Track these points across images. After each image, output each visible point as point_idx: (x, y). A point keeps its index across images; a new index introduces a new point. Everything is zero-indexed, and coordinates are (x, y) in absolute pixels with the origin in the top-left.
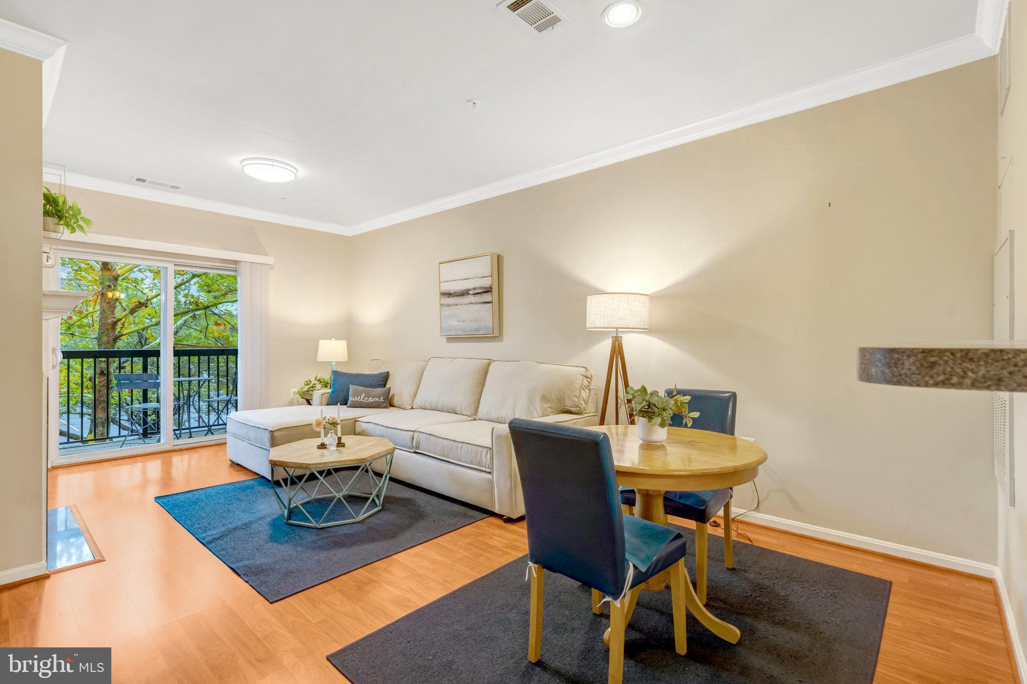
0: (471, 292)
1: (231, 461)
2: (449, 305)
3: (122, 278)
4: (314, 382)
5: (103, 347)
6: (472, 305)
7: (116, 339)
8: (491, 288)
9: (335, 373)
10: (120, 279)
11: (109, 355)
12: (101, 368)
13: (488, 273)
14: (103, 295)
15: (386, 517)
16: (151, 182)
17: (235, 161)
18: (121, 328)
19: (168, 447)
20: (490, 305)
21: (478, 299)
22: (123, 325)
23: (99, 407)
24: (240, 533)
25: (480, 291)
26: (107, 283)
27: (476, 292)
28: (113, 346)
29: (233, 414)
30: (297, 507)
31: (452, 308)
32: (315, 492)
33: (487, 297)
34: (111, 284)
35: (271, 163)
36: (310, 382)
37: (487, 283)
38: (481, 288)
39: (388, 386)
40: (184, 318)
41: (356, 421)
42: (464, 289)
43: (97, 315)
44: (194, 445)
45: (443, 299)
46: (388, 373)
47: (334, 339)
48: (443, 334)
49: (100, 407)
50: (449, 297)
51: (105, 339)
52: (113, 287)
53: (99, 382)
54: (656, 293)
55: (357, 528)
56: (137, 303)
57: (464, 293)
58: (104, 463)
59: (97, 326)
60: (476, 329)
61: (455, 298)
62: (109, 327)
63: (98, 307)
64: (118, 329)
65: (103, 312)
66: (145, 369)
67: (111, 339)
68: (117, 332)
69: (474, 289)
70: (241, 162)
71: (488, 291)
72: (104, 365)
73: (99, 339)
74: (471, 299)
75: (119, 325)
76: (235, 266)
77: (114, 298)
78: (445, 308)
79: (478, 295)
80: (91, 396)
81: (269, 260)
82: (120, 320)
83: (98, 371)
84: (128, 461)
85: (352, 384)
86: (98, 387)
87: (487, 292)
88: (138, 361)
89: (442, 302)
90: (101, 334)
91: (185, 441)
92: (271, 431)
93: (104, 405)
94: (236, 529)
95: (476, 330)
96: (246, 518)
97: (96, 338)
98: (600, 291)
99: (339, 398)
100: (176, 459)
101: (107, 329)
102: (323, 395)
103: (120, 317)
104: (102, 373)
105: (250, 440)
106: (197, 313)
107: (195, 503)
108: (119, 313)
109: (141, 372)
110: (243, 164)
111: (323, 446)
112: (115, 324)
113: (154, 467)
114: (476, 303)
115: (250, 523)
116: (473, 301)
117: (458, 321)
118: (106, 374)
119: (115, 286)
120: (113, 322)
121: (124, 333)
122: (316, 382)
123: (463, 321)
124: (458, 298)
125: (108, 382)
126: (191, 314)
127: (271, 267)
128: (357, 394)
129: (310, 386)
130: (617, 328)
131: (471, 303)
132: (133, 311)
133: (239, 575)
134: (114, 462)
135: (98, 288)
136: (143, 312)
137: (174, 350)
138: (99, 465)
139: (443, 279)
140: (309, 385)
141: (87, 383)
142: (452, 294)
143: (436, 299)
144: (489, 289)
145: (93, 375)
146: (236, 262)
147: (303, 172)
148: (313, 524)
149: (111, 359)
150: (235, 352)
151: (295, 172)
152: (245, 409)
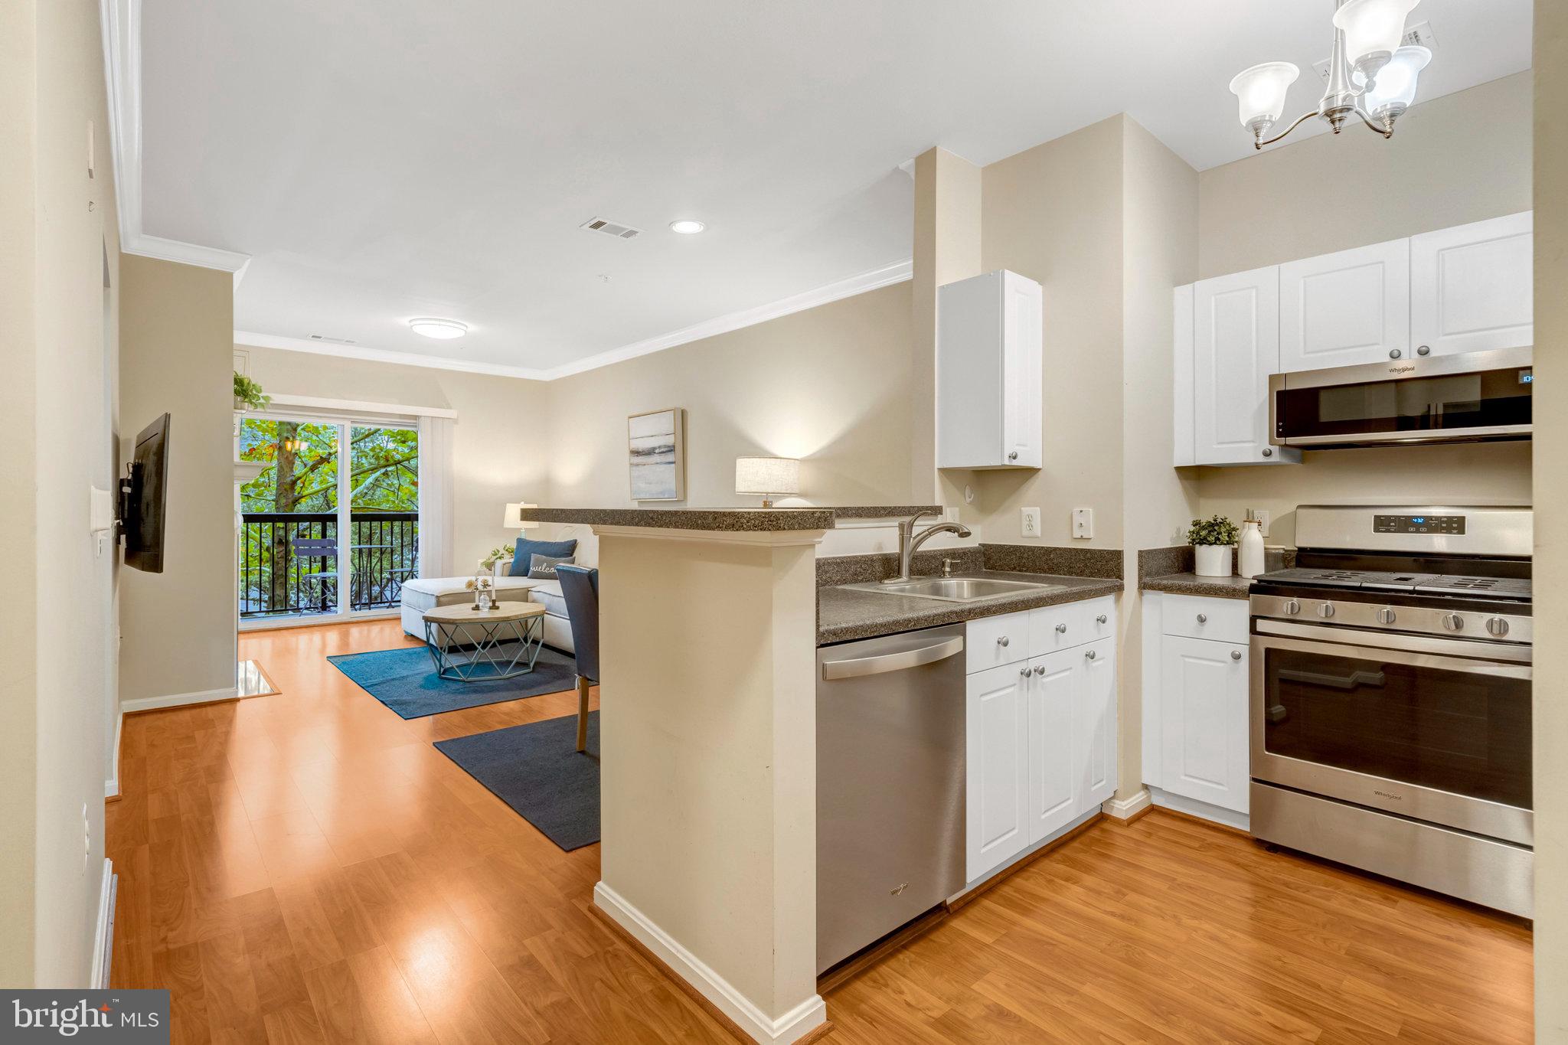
0: (657, 451)
1: (406, 632)
2: (637, 465)
3: (302, 427)
4: (502, 551)
5: (281, 510)
6: (657, 465)
7: (296, 501)
8: (674, 446)
9: (520, 541)
10: (299, 429)
11: (287, 519)
12: (279, 536)
13: (672, 430)
14: (281, 448)
15: (533, 676)
16: (325, 338)
17: (404, 321)
18: (302, 487)
19: (345, 619)
20: (673, 465)
21: (663, 458)
22: (304, 484)
23: (277, 586)
24: (397, 682)
25: (664, 449)
26: (285, 435)
27: (661, 451)
28: (292, 511)
29: (409, 584)
30: (452, 668)
31: (641, 468)
32: (473, 658)
33: (670, 457)
34: (289, 435)
35: (438, 323)
36: (498, 551)
37: (670, 440)
38: (665, 446)
39: (575, 555)
40: (374, 476)
41: (528, 590)
42: (650, 447)
43: (274, 473)
44: (372, 618)
45: (632, 457)
46: (576, 541)
47: (522, 502)
48: (633, 497)
49: (279, 582)
50: (637, 456)
51: (283, 501)
52: (291, 439)
53: (277, 553)
54: (808, 456)
55: (501, 682)
56: (319, 458)
57: (650, 452)
58: (282, 631)
59: (274, 486)
61: (642, 457)
62: (288, 487)
63: (275, 462)
64: (298, 488)
65: (281, 469)
66: (324, 535)
67: (290, 501)
68: (296, 494)
69: (659, 447)
70: (410, 321)
71: (671, 449)
72: (282, 533)
73: (276, 501)
74: (656, 458)
75: (299, 483)
76: (415, 421)
77: (293, 451)
78: (634, 468)
79: (663, 454)
80: (268, 570)
81: (452, 413)
82: (299, 478)
83: (276, 540)
84: (304, 630)
85: (534, 553)
86: (276, 559)
87: (671, 451)
88: (317, 527)
89: (632, 461)
90: (278, 495)
91: (365, 614)
92: (437, 596)
93: (283, 580)
94: (393, 679)
95: (661, 493)
96: (405, 673)
97: (273, 500)
98: (772, 454)
99: (520, 569)
100: (355, 631)
101: (285, 489)
102: (504, 564)
103: (299, 475)
104: (280, 542)
105: (420, 608)
106: (389, 469)
107: (362, 662)
108: (299, 470)
109: (320, 537)
110: (412, 324)
111: (477, 608)
112: (294, 483)
113: (333, 637)
114: (661, 463)
115: (407, 676)
116: (659, 461)
117: (646, 483)
118: (283, 542)
119: (294, 437)
120: (292, 480)
121: (304, 494)
122: (504, 552)
123: (651, 483)
124: (645, 456)
125: (287, 553)
126: (383, 470)
127: (455, 421)
128: (539, 563)
129: (498, 556)
130: (767, 493)
131: (656, 463)
132: (313, 469)
133: (386, 705)
134: (290, 630)
135: (275, 441)
136: (325, 468)
137: (352, 515)
138: (278, 633)
139: (632, 435)
140: (496, 554)
141: (266, 555)
142: (640, 452)
143: (626, 458)
144: (673, 448)
145: (271, 544)
146: (416, 417)
147: (472, 328)
148: (463, 678)
149: (290, 524)
150: (413, 518)
151: (465, 328)
152: (426, 577)
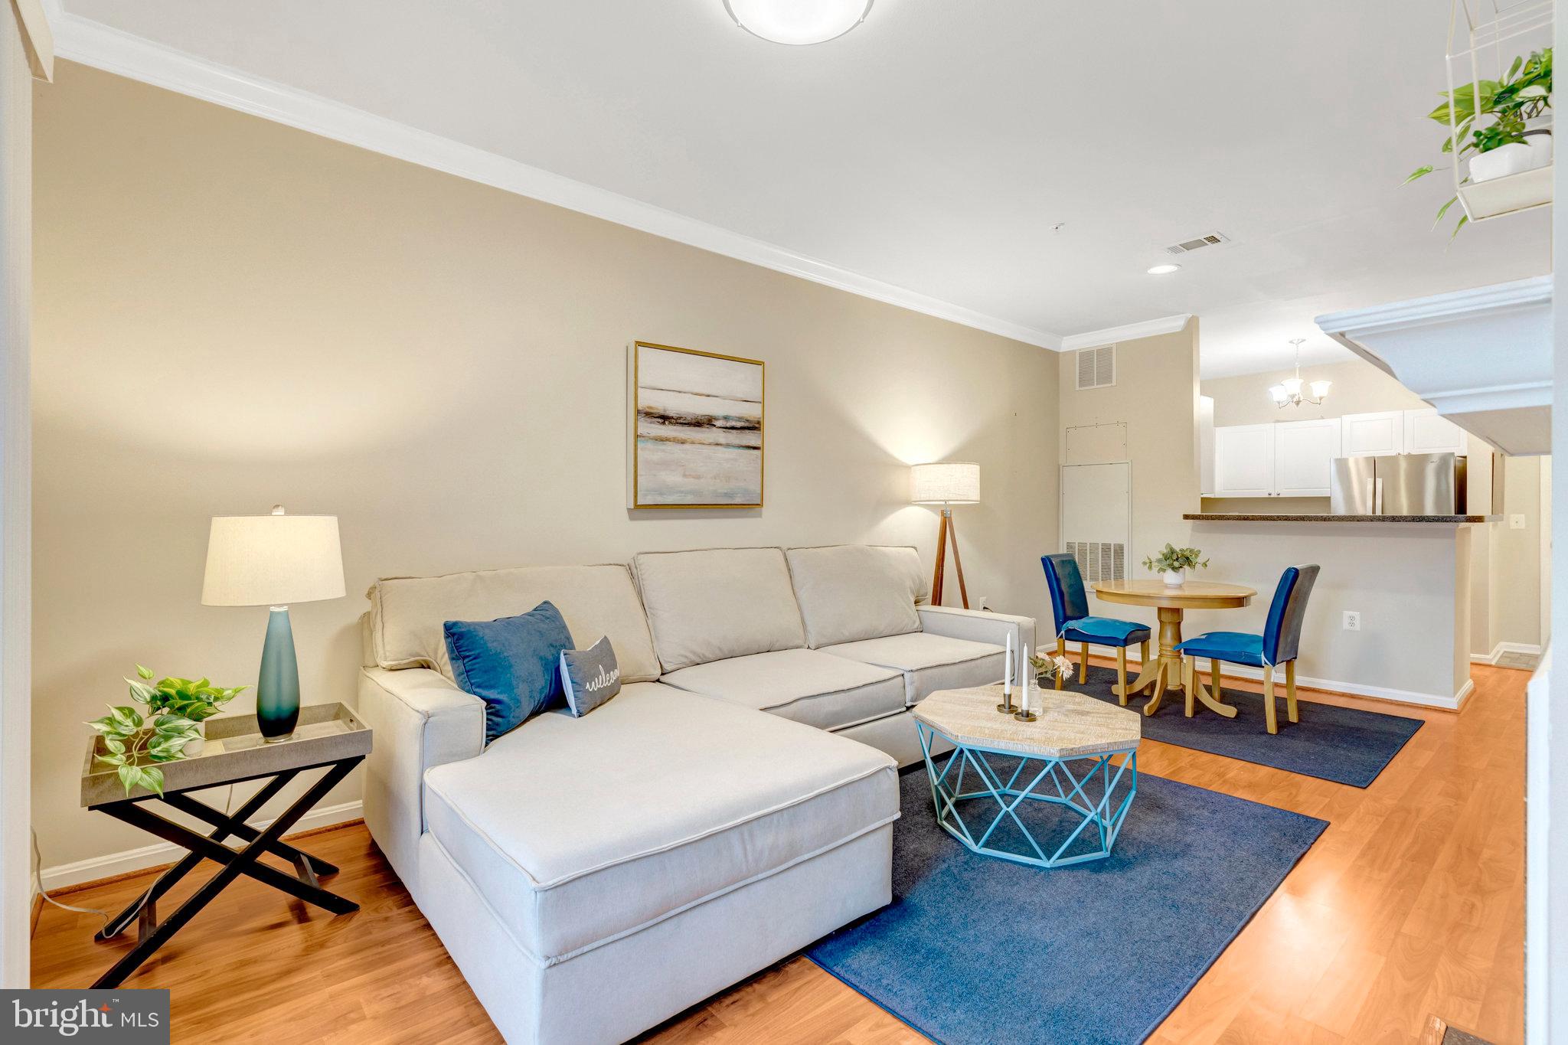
0: (718, 423)
2: (658, 439)
6: (719, 448)
8: (761, 423)
13: (757, 394)
20: (756, 453)
21: (734, 437)
25: (739, 424)
27: (729, 424)
31: (671, 446)
33: (750, 438)
37: (751, 411)
38: (740, 419)
42: (705, 414)
45: (646, 424)
46: (550, 605)
47: (280, 511)
50: (664, 423)
57: (702, 422)
60: (726, 493)
61: (679, 428)
69: (726, 418)
71: (753, 426)
74: (717, 435)
78: (648, 443)
79: (734, 431)
87: (752, 428)
89: (642, 429)
95: (726, 495)
114: (728, 445)
116: (722, 440)
117: (685, 476)
123: (698, 477)
124: (686, 428)
131: (717, 444)
139: (644, 381)
142: (672, 418)
143: (625, 421)
144: (757, 425)
